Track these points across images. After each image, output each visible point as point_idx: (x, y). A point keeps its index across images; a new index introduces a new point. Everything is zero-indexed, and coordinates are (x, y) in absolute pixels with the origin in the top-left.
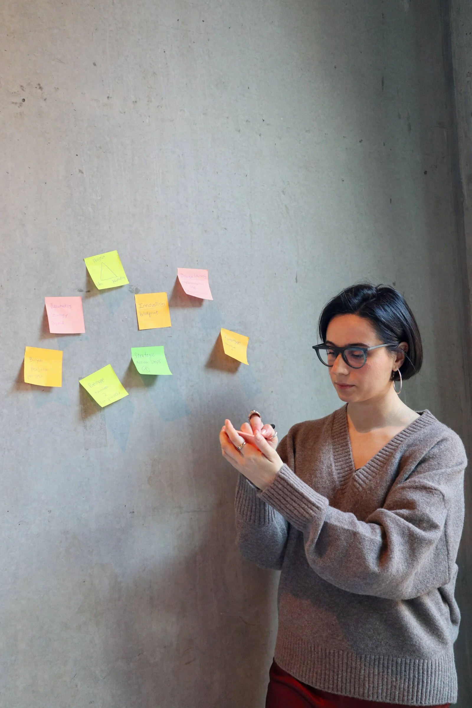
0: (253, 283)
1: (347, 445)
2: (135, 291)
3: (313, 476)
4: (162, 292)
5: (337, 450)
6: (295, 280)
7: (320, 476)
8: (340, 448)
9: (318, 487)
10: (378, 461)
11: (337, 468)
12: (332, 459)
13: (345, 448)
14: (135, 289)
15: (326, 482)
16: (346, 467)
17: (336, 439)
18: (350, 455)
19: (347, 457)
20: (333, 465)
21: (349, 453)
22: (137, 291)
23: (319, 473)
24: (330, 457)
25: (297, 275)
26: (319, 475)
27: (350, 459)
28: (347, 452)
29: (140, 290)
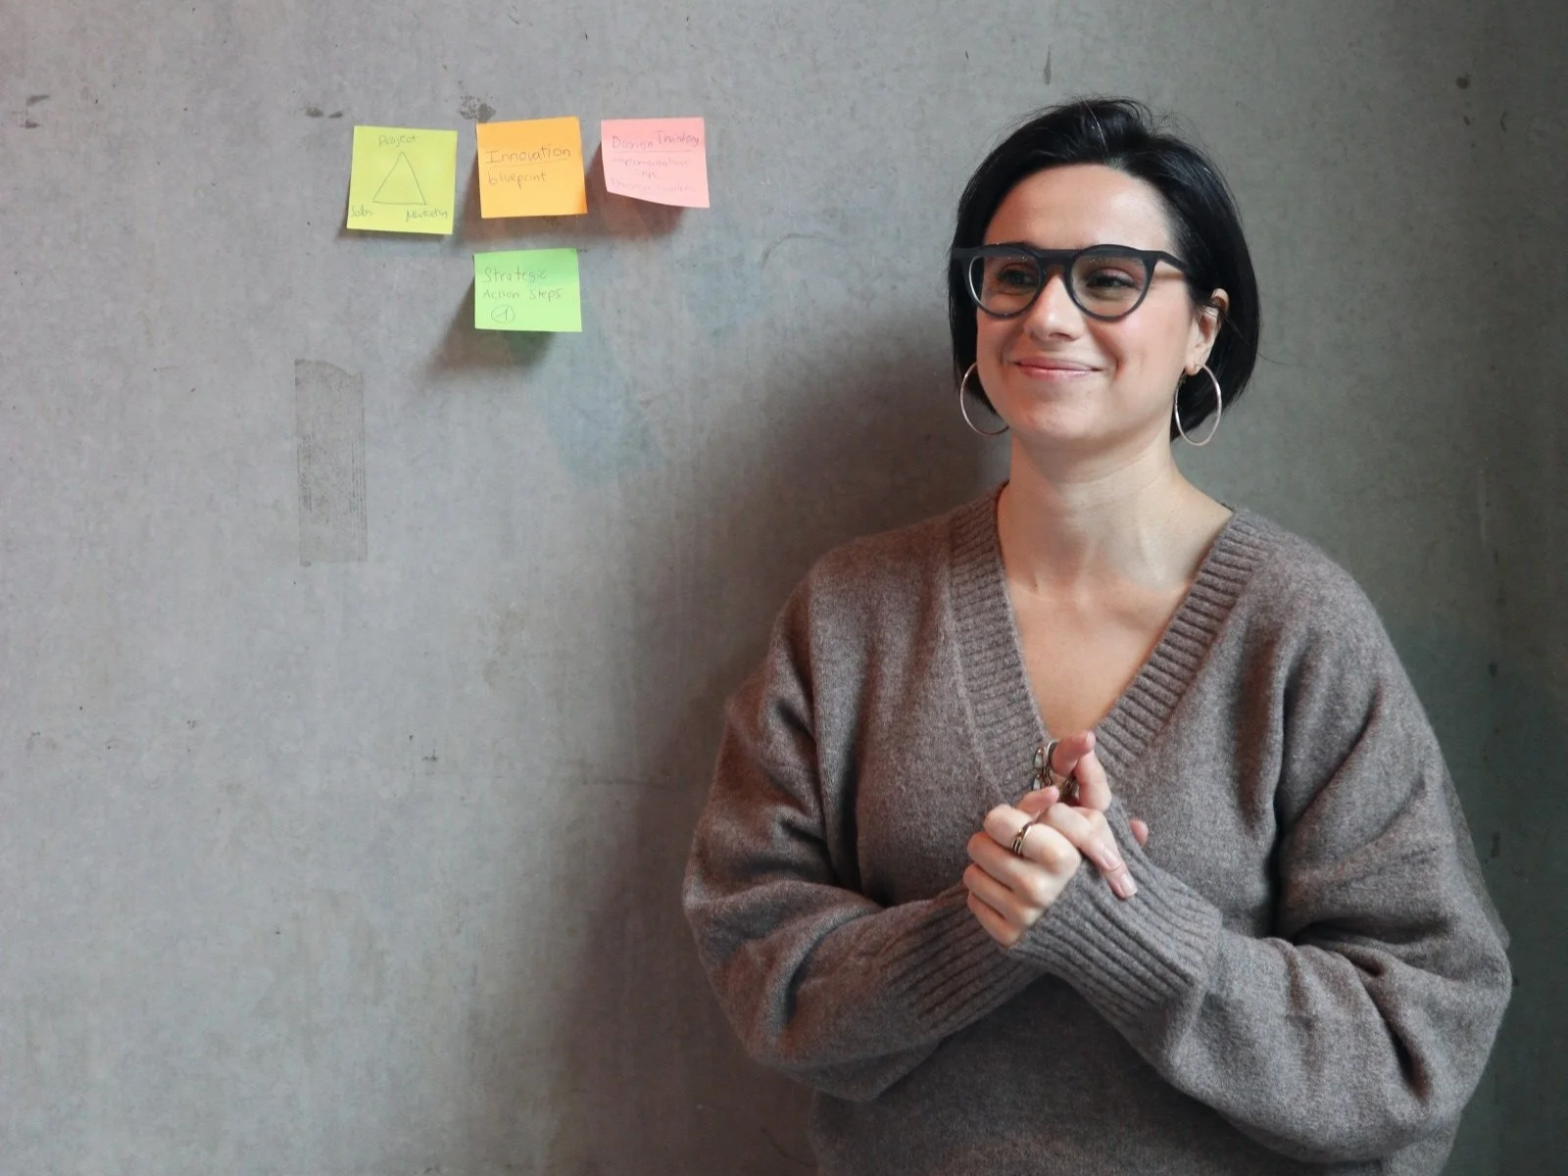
0: (882, 85)
1: (1009, 640)
2: (477, 113)
3: (909, 756)
4: (565, 114)
5: (976, 658)
6: (1041, 75)
7: (929, 754)
8: (986, 649)
9: (927, 791)
10: (1147, 698)
11: (980, 720)
12: (962, 691)
13: (1002, 651)
14: (477, 107)
15: (949, 772)
16: (1012, 716)
17: (971, 621)
18: (1020, 675)
19: (1011, 684)
20: (969, 712)
21: (1017, 669)
22: (485, 114)
23: (926, 744)
24: (954, 684)
25: (1051, 57)
26: (927, 751)
27: (1023, 687)
28: (1009, 667)
29: (495, 111)
